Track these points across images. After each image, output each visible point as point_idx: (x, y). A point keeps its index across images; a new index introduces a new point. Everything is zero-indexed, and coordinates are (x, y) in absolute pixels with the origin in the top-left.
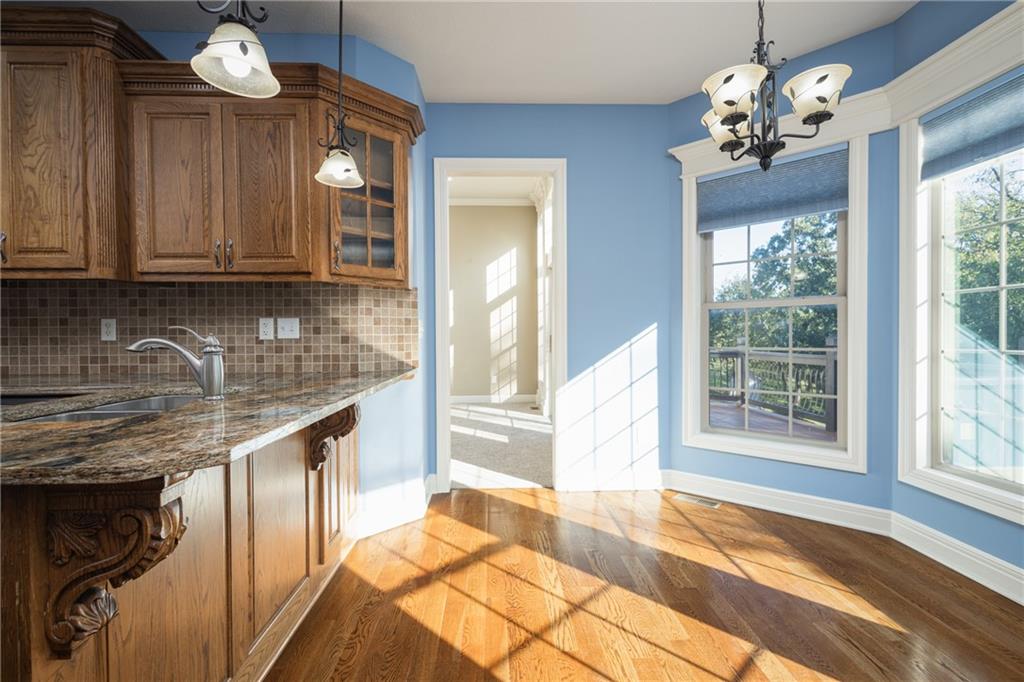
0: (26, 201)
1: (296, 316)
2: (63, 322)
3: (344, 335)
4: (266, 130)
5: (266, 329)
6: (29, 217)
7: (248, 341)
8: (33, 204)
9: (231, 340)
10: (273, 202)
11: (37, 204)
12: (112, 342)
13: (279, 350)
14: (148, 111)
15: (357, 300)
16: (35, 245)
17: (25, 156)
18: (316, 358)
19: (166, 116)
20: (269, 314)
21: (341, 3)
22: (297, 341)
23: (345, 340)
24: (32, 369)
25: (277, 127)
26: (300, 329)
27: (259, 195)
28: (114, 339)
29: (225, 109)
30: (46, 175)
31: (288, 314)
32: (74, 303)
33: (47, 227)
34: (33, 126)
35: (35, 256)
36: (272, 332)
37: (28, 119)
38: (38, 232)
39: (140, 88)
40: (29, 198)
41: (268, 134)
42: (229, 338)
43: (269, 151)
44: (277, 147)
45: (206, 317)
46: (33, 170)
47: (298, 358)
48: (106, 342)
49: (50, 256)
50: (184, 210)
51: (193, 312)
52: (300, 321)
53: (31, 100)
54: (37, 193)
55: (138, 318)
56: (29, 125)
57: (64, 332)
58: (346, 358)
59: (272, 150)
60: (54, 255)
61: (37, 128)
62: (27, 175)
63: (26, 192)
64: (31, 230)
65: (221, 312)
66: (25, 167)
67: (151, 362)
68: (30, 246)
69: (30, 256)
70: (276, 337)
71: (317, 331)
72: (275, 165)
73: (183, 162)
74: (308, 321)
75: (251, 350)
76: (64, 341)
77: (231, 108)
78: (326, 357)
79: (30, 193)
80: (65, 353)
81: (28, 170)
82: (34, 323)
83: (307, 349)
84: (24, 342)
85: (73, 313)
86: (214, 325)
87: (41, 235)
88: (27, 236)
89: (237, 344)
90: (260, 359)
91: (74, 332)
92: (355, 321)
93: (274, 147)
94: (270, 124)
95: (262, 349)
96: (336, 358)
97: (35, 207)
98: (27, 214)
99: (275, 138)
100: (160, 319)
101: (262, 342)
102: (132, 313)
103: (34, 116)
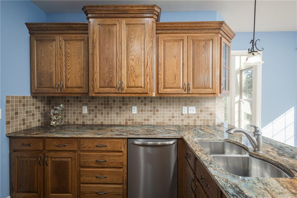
0: (130, 71)
1: (195, 106)
2: (120, 107)
3: (210, 113)
4: (202, 44)
5: (185, 110)
6: (131, 76)
7: (178, 114)
8: (133, 72)
9: (173, 114)
10: (204, 69)
11: (134, 72)
12: (135, 114)
13: (189, 117)
14: (164, 39)
15: (215, 101)
16: (133, 85)
17: (131, 55)
18: (201, 120)
19: (169, 41)
20: (186, 105)
21: (255, 1)
22: (195, 114)
23: (211, 114)
24: (110, 122)
25: (206, 43)
26: (196, 110)
27: (200, 67)
28: (136, 113)
29: (189, 38)
30: (137, 62)
31: (192, 106)
32: (123, 101)
33: (137, 79)
34: (133, 45)
35: (132, 89)
36: (187, 111)
37: (131, 43)
38: (134, 81)
39: (160, 32)
40: (131, 70)
41: (203, 46)
42: (172, 113)
43: (203, 52)
44: (206, 50)
45: (165, 106)
46: (133, 60)
47: (195, 120)
48: (133, 114)
49: (137, 89)
50: (174, 73)
51: (161, 104)
52: (196, 108)
53: (133, 36)
54: (134, 68)
55: (143, 106)
56: (132, 45)
57: (120, 111)
58: (211, 120)
59: (204, 52)
60: (138, 89)
61: (135, 46)
62: (131, 61)
63: (130, 67)
64: (132, 80)
65: (170, 105)
66: (130, 59)
67: (147, 121)
68: (131, 86)
69: (131, 89)
70: (188, 113)
71: (201, 111)
72: (205, 56)
73: (174, 56)
74: (198, 108)
75: (179, 117)
76: (120, 114)
77: (191, 37)
78: (204, 120)
79: (132, 68)
80: (121, 117)
81: (131, 60)
82: (111, 108)
83: (198, 117)
84: (108, 114)
85: (123, 105)
86: (167, 109)
87: (135, 82)
88: (131, 82)
89: (175, 115)
90: (182, 120)
91: (124, 111)
92: (215, 108)
93: (205, 50)
94: (204, 42)
95: (183, 117)
96: (208, 120)
97: (133, 73)
98: (131, 75)
99: (205, 47)
100: (150, 107)
101: (183, 115)
102: (141, 105)
103: (134, 42)
